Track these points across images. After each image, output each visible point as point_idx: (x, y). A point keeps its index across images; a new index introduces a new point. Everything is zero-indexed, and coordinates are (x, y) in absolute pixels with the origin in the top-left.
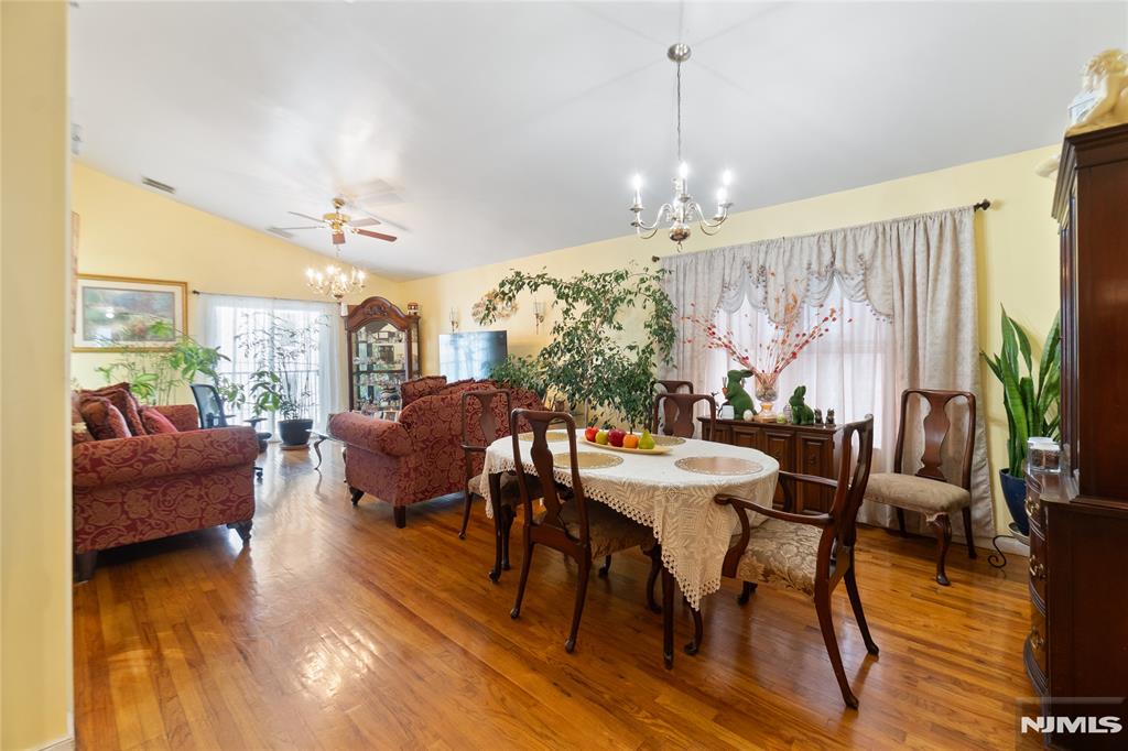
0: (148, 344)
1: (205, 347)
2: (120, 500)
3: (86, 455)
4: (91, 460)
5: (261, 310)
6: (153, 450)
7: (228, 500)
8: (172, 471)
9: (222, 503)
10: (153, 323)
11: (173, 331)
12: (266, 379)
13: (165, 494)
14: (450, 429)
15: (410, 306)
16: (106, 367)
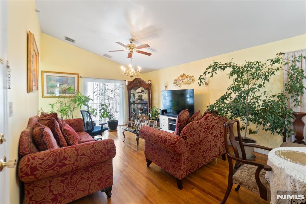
0: (67, 95)
1: (85, 96)
2: (49, 185)
3: (28, 165)
4: (31, 168)
5: (101, 83)
6: (65, 158)
7: (101, 178)
8: (75, 169)
9: (99, 180)
10: (68, 87)
11: (75, 90)
12: (104, 107)
13: (71, 178)
14: (200, 138)
15: (149, 81)
16: (52, 104)
